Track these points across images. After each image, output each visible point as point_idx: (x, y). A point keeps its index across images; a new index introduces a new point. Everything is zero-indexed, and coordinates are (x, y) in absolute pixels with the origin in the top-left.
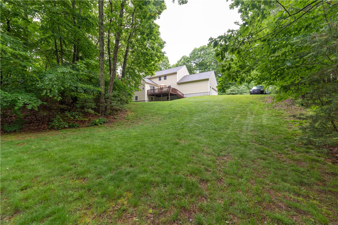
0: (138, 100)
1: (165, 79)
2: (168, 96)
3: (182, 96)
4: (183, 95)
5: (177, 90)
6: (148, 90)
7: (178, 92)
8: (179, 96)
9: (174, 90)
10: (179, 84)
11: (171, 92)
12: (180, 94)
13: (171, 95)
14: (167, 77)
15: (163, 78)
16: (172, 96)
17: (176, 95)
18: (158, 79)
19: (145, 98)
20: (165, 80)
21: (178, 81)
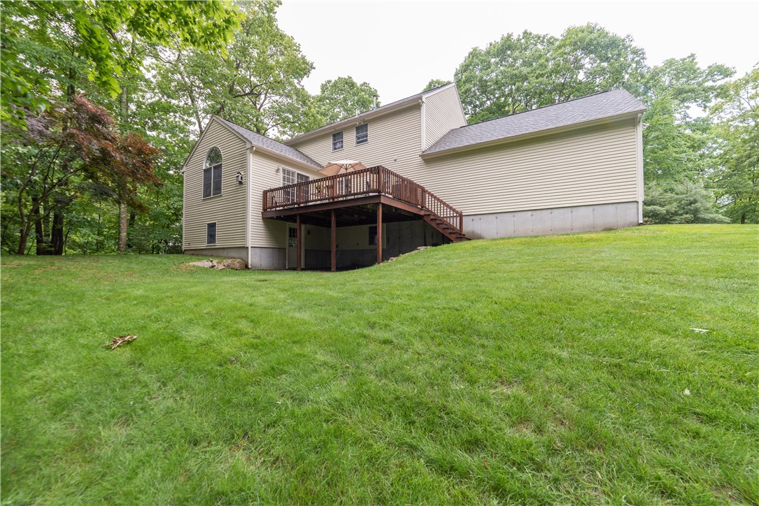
0: (218, 244)
1: (362, 140)
2: (375, 221)
3: (455, 223)
4: (461, 216)
5: (424, 191)
6: (265, 193)
7: (430, 204)
8: (433, 224)
9: (409, 189)
10: (431, 159)
11: (387, 199)
12: (442, 212)
13: (393, 216)
14: (372, 131)
15: (350, 138)
16: (394, 225)
17: (416, 217)
18: (329, 142)
19: (244, 237)
20: (363, 147)
21: (425, 145)
